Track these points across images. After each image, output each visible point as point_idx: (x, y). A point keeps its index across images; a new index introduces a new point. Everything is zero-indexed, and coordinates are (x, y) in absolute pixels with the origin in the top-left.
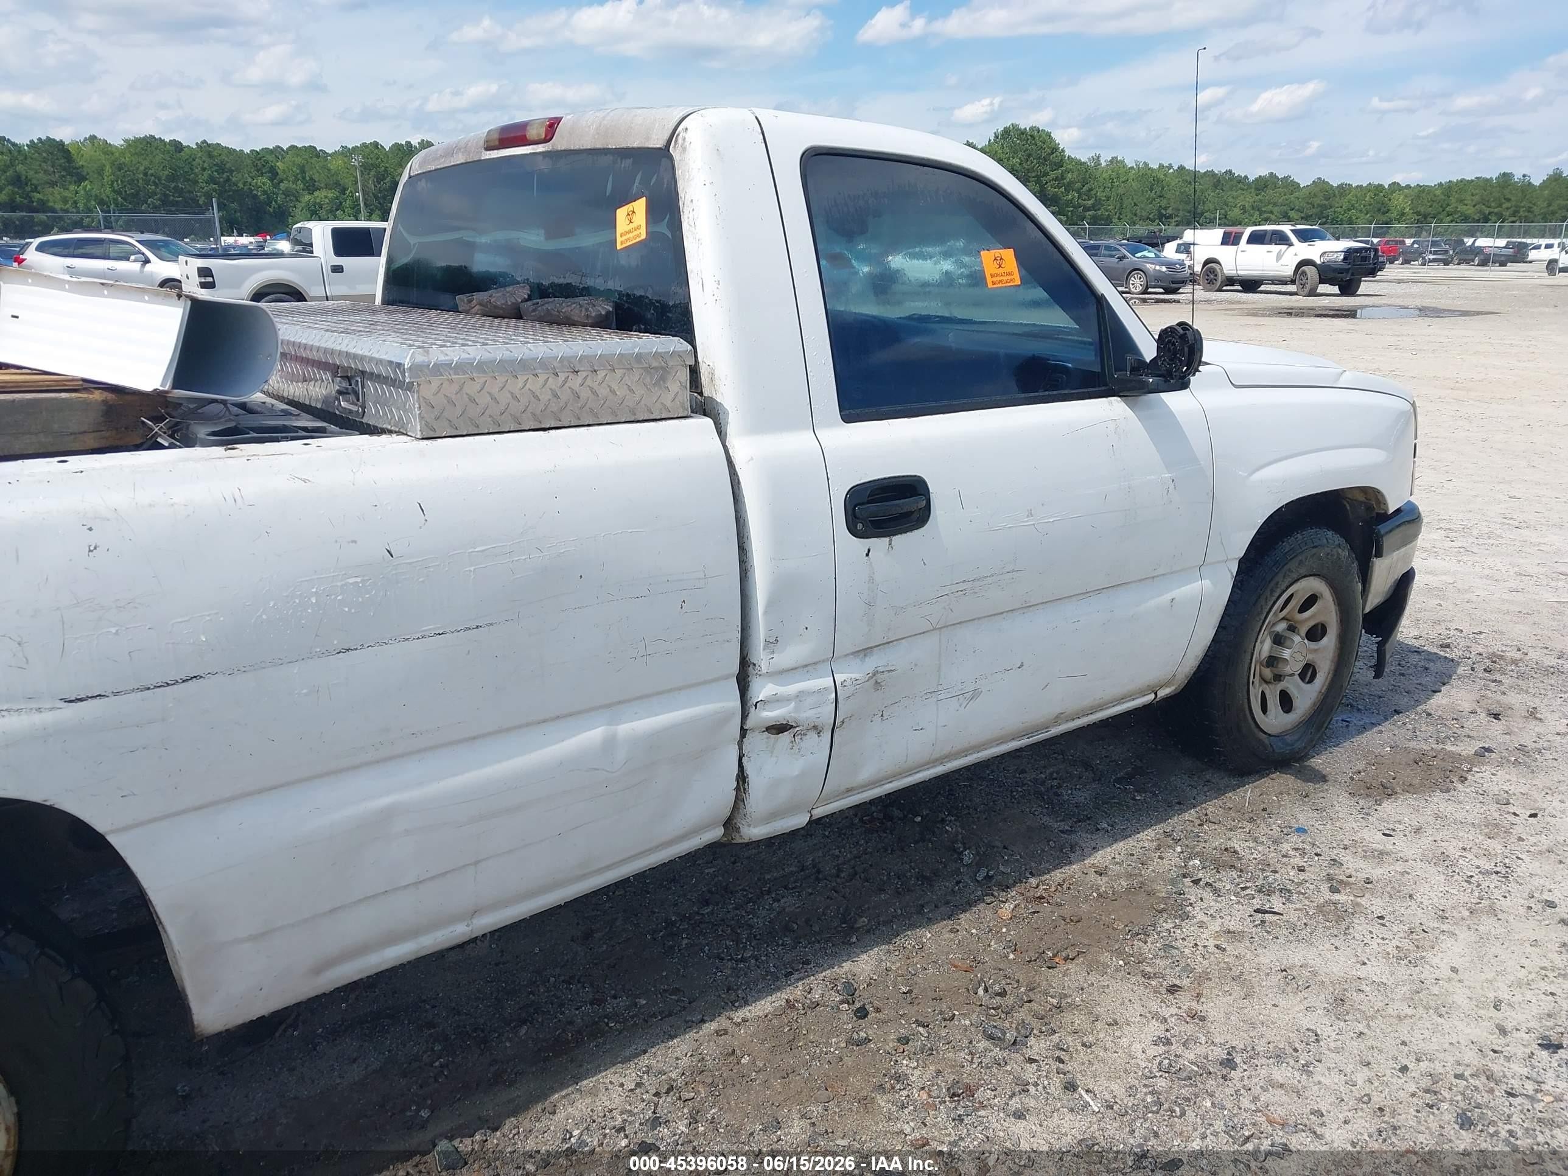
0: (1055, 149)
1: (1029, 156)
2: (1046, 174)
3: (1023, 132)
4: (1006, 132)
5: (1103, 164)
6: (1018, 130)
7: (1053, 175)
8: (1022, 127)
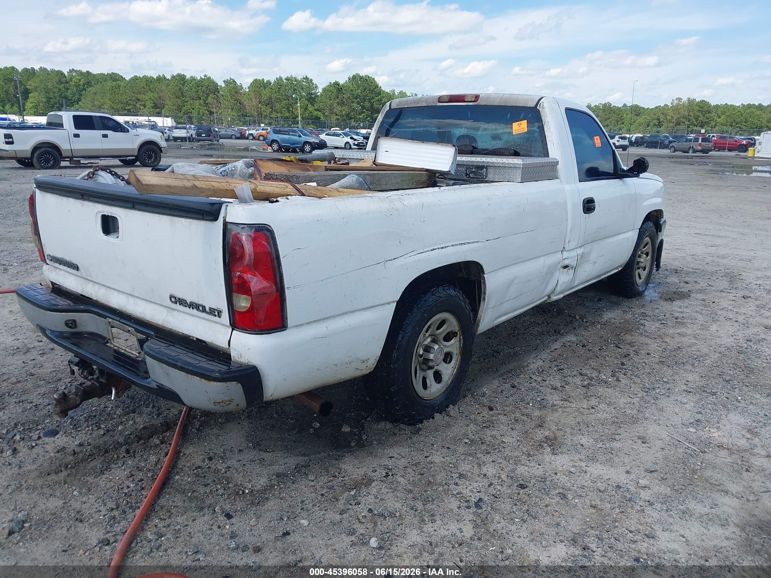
0: (377, 86)
1: (365, 89)
2: (373, 98)
3: (362, 78)
4: (354, 77)
5: (396, 94)
6: (360, 76)
7: (376, 98)
8: (361, 75)
